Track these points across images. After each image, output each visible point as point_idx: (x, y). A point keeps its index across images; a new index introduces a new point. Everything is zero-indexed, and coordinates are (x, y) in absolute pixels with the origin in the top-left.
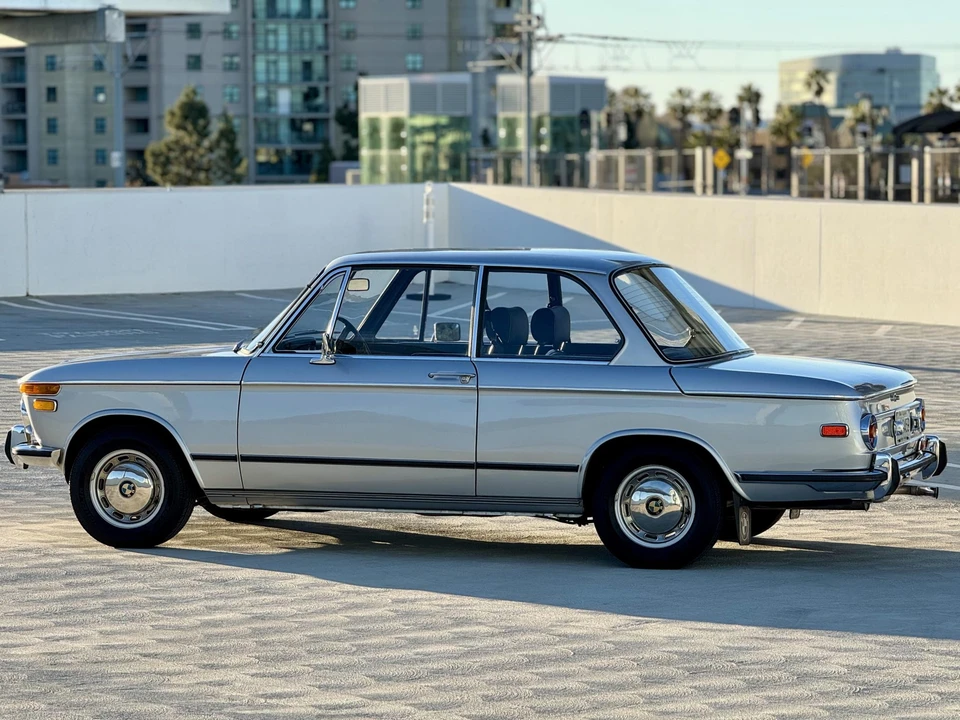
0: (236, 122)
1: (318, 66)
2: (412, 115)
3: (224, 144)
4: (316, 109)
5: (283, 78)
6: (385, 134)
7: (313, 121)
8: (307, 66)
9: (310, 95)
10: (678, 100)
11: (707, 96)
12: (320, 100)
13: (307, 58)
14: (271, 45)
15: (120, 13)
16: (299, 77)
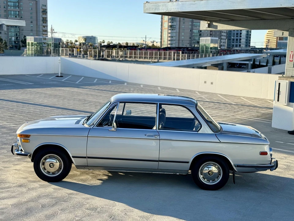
0: (6, 41)
1: (18, 34)
2: (34, 42)
3: (5, 44)
4: (18, 40)
5: (13, 35)
6: (30, 44)
7: (18, 42)
8: (17, 34)
9: (17, 38)
10: (67, 41)
11: (71, 41)
12: (18, 39)
13: (16, 33)
14: (11, 31)
15: (6, 25)
16: (15, 36)
